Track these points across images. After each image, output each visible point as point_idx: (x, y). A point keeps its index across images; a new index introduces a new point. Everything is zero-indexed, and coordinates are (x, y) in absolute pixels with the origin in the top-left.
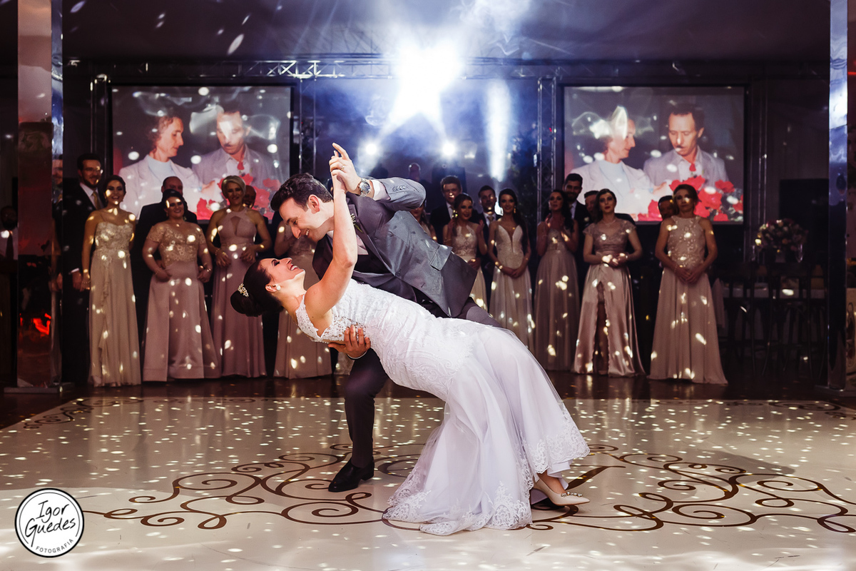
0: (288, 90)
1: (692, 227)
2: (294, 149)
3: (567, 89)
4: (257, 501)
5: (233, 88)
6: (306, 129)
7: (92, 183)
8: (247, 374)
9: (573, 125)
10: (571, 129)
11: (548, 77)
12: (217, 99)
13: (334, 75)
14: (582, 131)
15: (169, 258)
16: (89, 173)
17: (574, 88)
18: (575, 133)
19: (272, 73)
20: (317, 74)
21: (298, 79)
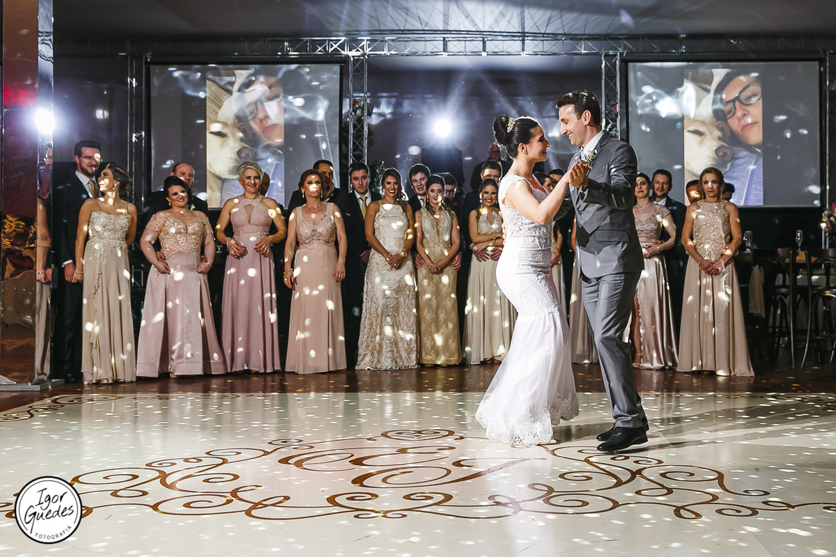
0: (337, 68)
1: (717, 212)
2: (343, 129)
3: (630, 64)
4: (142, 493)
5: (279, 66)
6: (357, 108)
7: (90, 171)
8: (260, 368)
9: (638, 103)
10: (636, 107)
11: (611, 52)
12: (262, 78)
13: (386, 52)
14: (647, 110)
15: (168, 248)
16: (86, 161)
17: (638, 64)
18: (639, 112)
19: (320, 51)
20: (368, 51)
21: (348, 57)
